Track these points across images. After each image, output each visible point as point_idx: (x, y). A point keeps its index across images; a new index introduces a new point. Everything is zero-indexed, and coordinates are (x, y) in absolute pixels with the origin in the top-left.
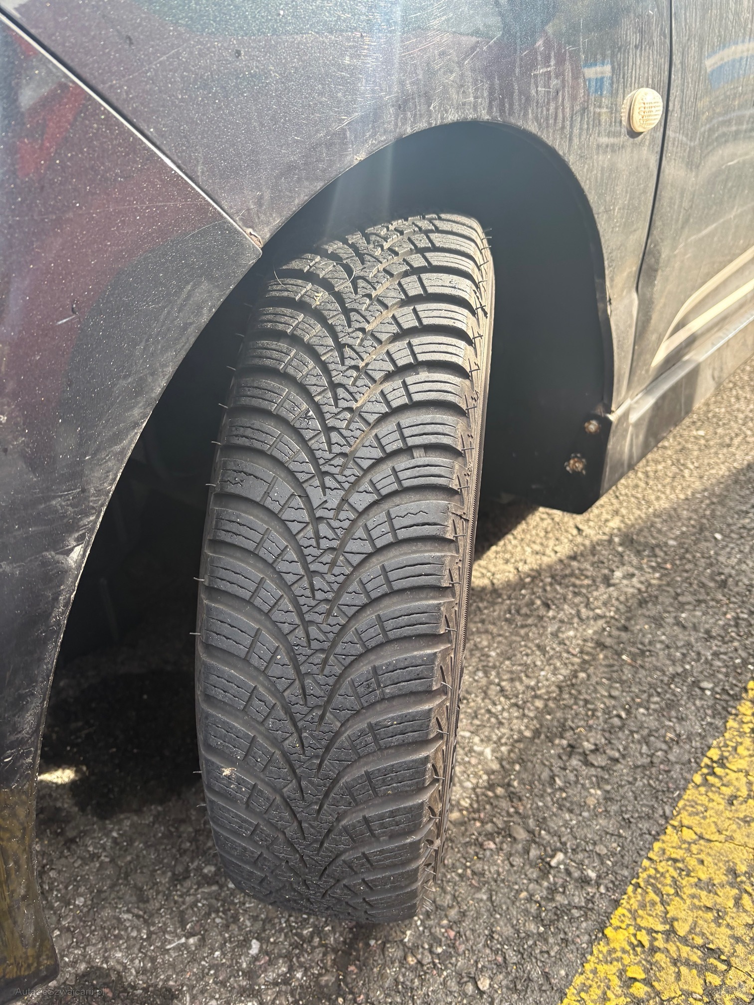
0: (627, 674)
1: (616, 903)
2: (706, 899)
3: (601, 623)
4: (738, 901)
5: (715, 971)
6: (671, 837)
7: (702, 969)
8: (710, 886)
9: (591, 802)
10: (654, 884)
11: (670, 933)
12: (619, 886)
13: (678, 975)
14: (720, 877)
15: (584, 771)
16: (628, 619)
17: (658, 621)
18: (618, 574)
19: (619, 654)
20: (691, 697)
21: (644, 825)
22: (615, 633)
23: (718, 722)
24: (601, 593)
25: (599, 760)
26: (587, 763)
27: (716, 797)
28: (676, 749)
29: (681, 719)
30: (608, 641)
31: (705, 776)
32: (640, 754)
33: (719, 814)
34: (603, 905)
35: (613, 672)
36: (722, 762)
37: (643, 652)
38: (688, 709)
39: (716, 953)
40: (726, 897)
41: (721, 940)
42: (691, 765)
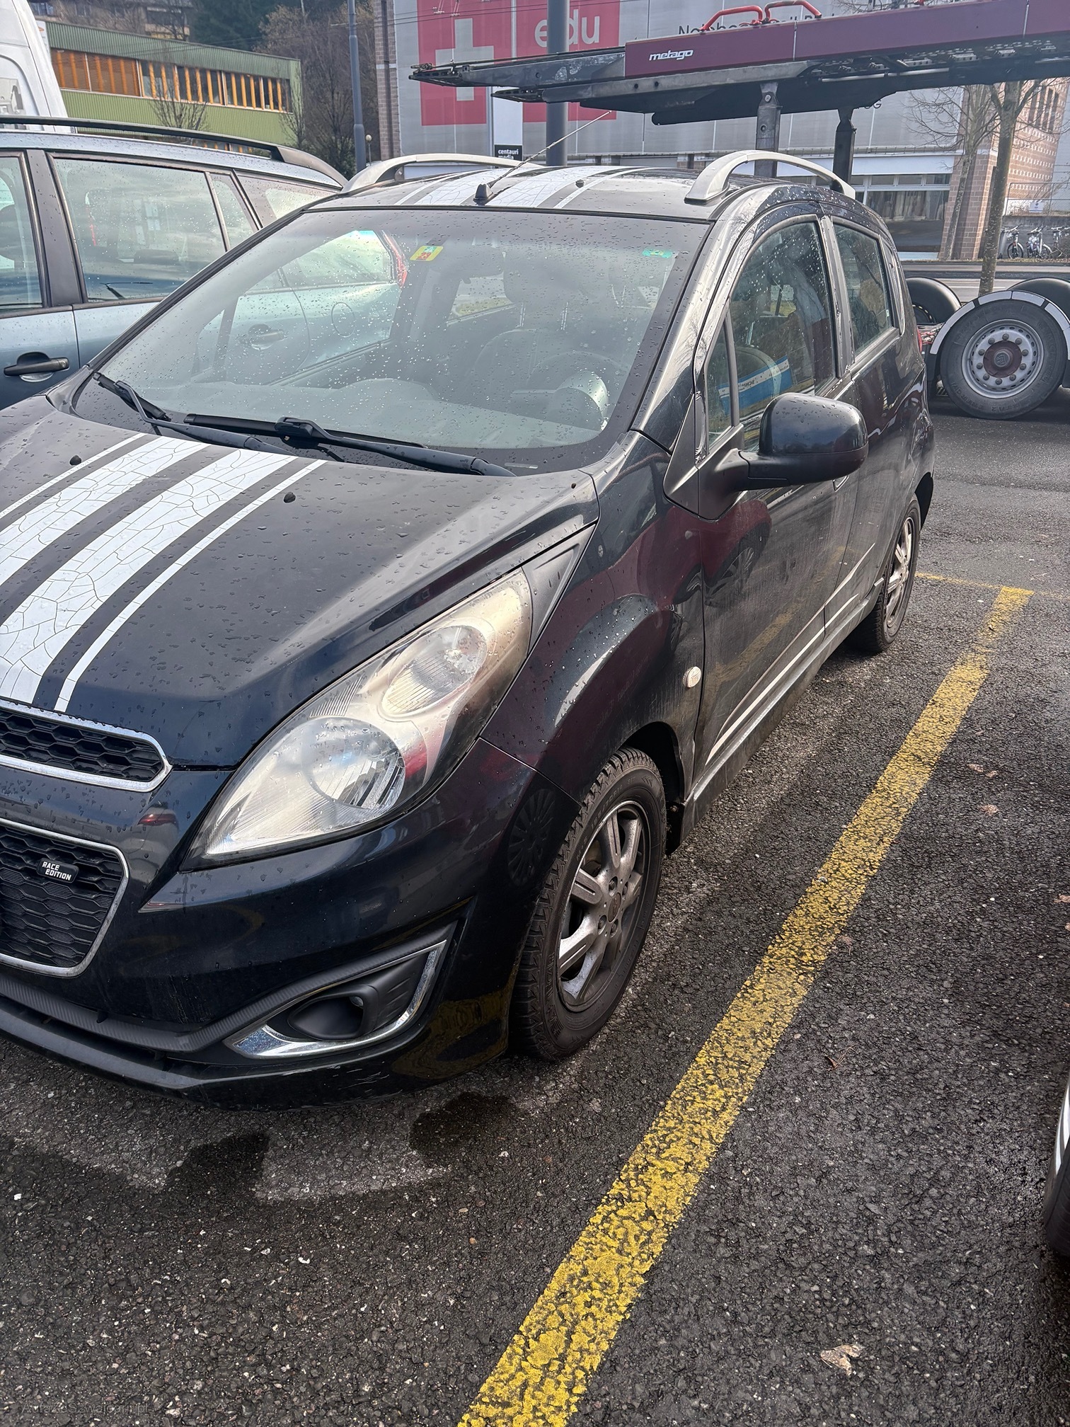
0: (702, 946)
1: (701, 1049)
2: (741, 1043)
3: (685, 916)
4: (755, 1043)
5: (744, 1069)
6: (725, 1020)
7: (738, 1069)
8: (743, 1039)
9: (686, 1009)
10: (718, 1040)
11: (725, 1057)
12: (701, 1043)
13: (728, 1072)
14: (748, 1035)
15: (682, 996)
16: (702, 913)
17: (719, 914)
18: (694, 885)
19: (697, 935)
20: (737, 956)
21: (712, 1017)
22: (694, 922)
23: (751, 967)
24: (685, 898)
25: (689, 990)
26: (683, 992)
27: (748, 1003)
28: (729, 983)
29: (731, 968)
30: (690, 927)
31: (742, 994)
32: (710, 985)
33: (749, 1009)
34: (694, 1050)
35: (694, 944)
36: (752, 987)
37: (711, 933)
38: (736, 963)
39: (745, 1062)
40: (750, 1043)
41: (748, 1057)
42: (736, 988)
